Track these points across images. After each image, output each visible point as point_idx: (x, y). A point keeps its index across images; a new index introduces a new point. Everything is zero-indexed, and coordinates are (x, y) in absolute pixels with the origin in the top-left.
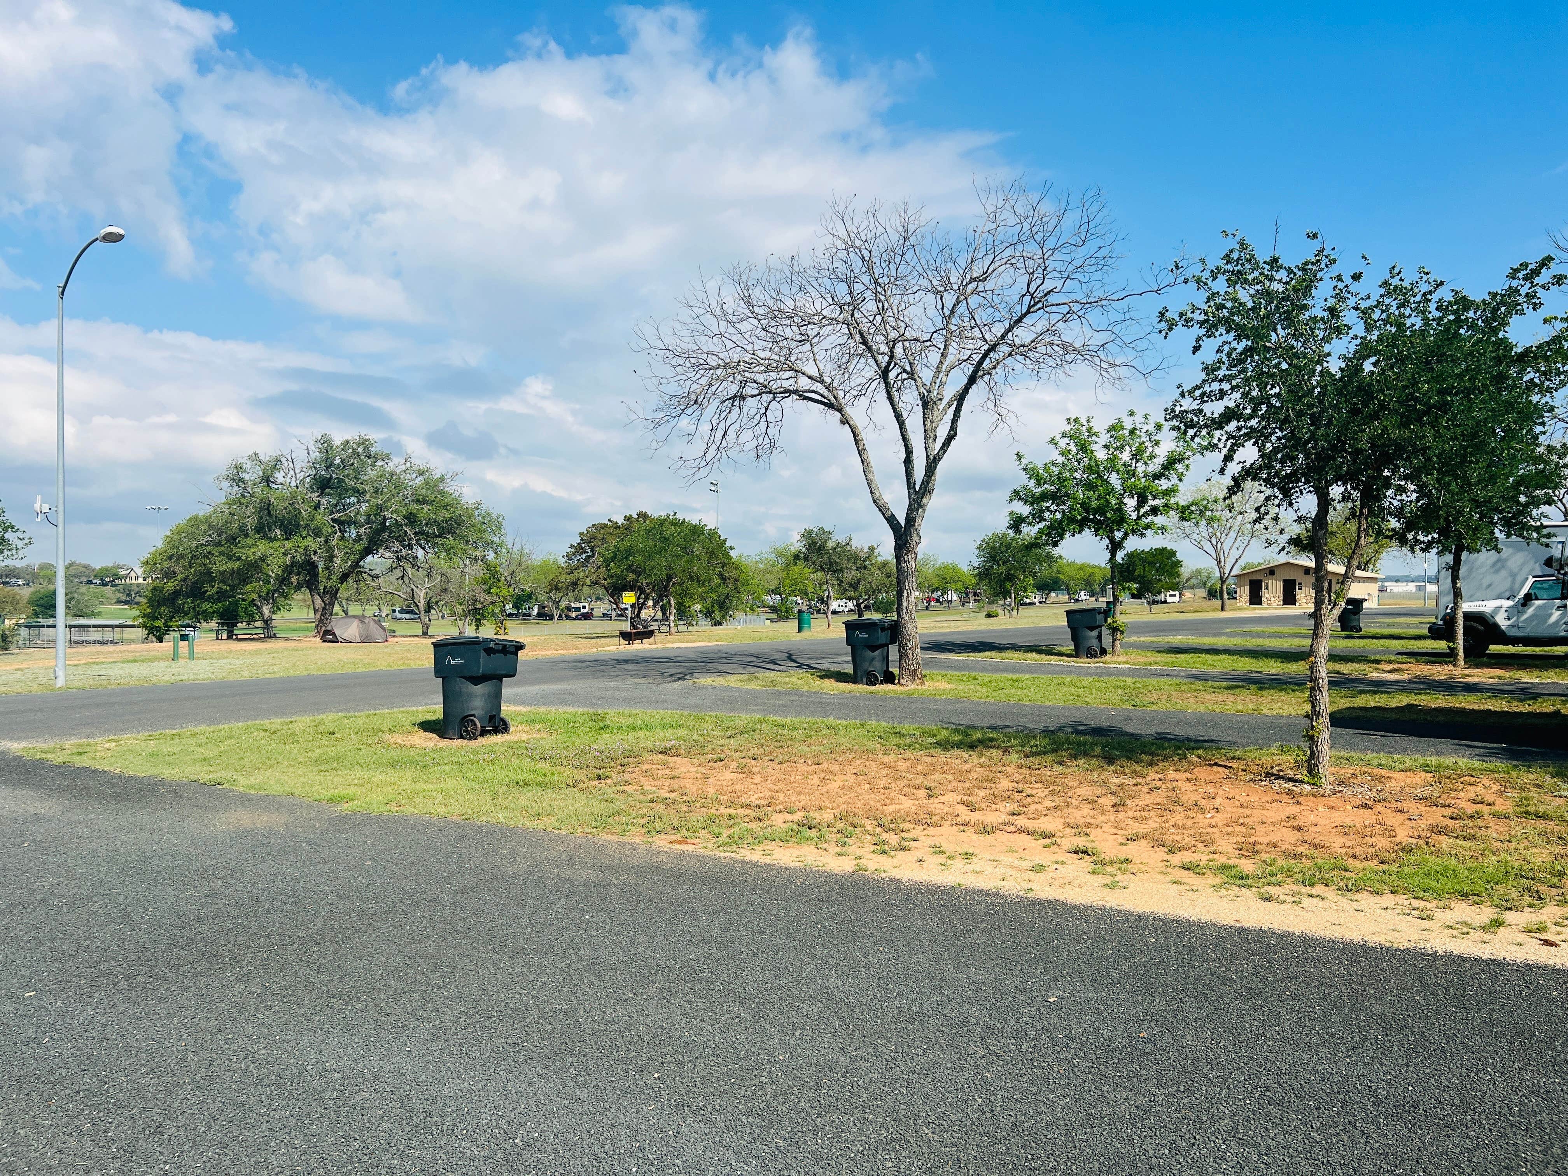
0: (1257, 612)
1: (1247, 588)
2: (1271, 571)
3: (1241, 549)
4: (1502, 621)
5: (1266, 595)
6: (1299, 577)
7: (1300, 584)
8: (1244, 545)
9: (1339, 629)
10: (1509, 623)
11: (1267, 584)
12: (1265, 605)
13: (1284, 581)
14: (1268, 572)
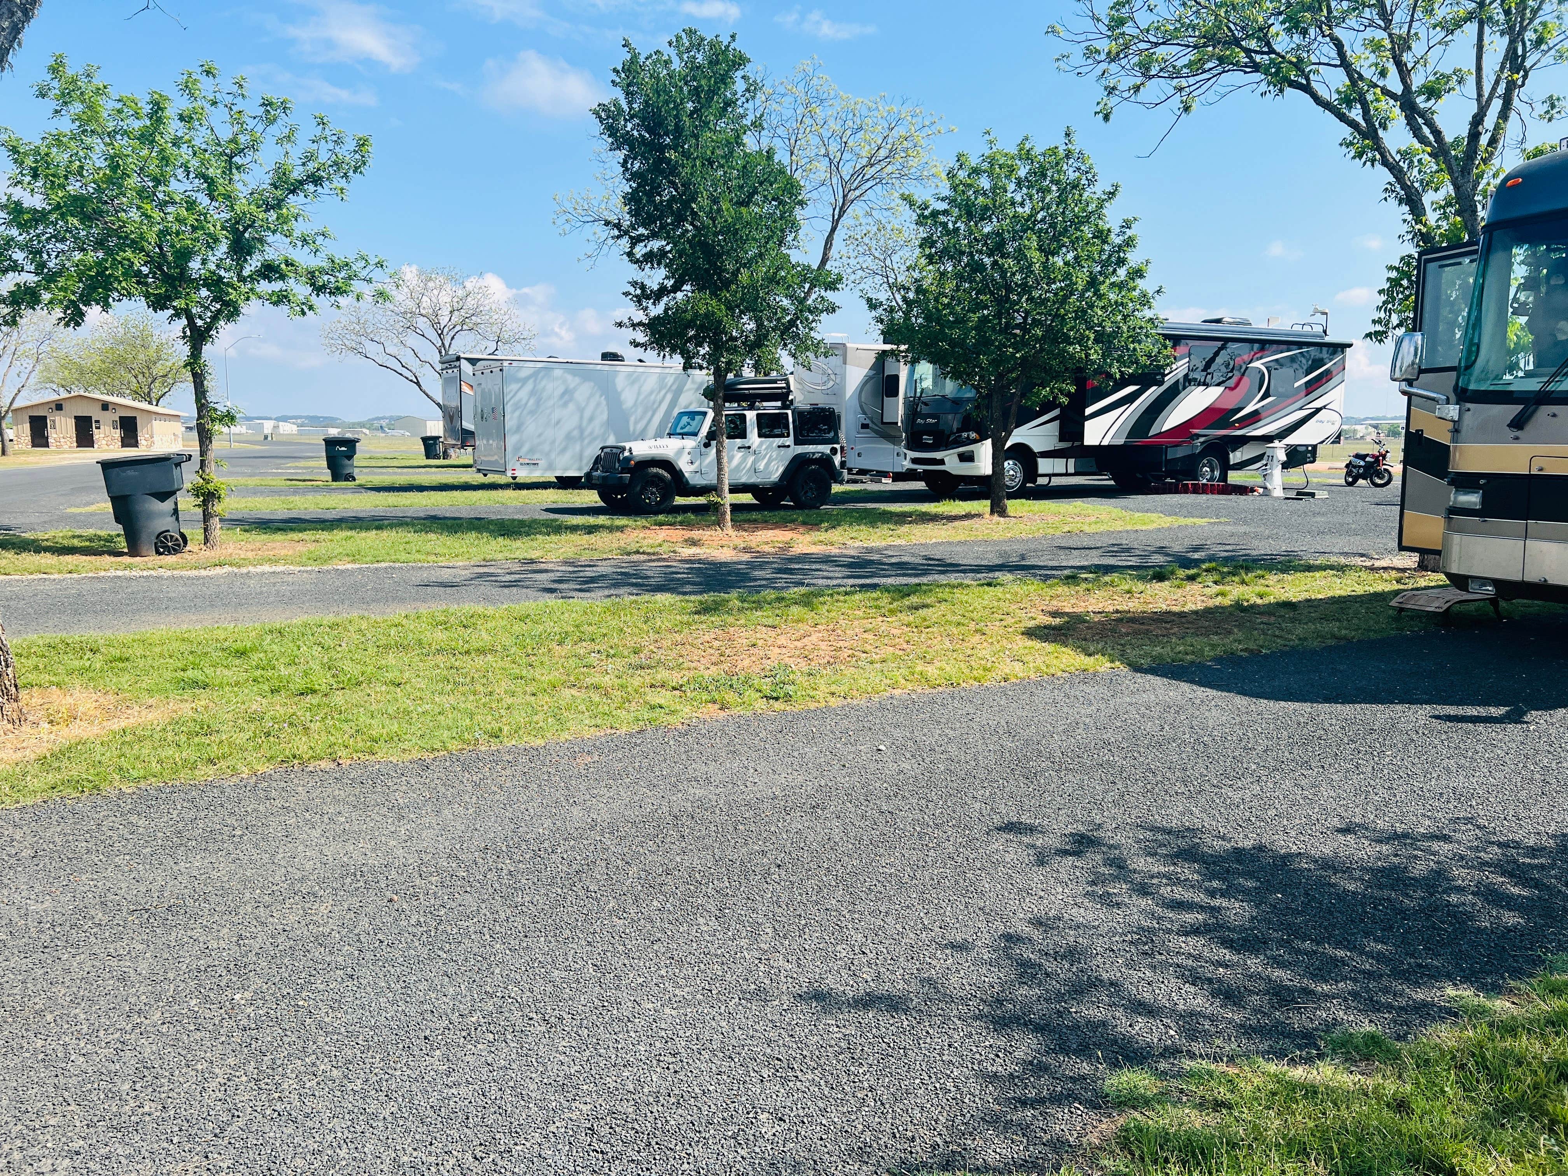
0: (40, 459)
1: (27, 426)
2: (59, 407)
3: (24, 376)
4: (684, 466)
5: (53, 435)
6: (95, 413)
7: (97, 422)
8: (27, 371)
9: (330, 478)
10: (693, 468)
11: (54, 421)
12: (52, 448)
13: (76, 417)
14: (54, 406)
